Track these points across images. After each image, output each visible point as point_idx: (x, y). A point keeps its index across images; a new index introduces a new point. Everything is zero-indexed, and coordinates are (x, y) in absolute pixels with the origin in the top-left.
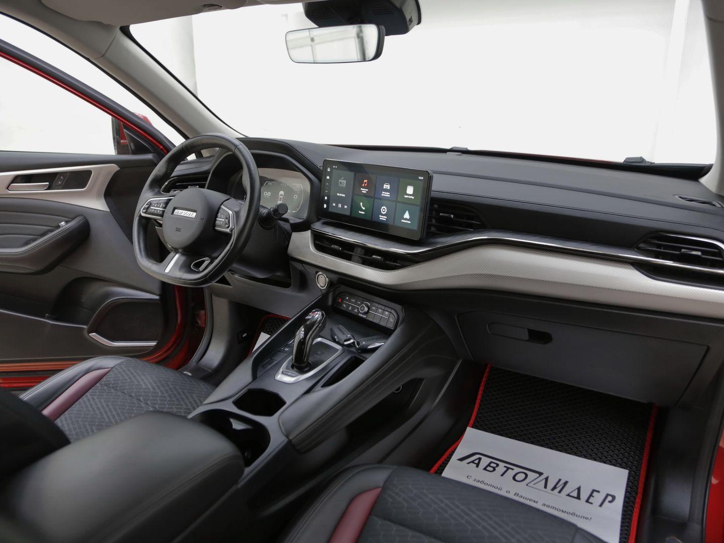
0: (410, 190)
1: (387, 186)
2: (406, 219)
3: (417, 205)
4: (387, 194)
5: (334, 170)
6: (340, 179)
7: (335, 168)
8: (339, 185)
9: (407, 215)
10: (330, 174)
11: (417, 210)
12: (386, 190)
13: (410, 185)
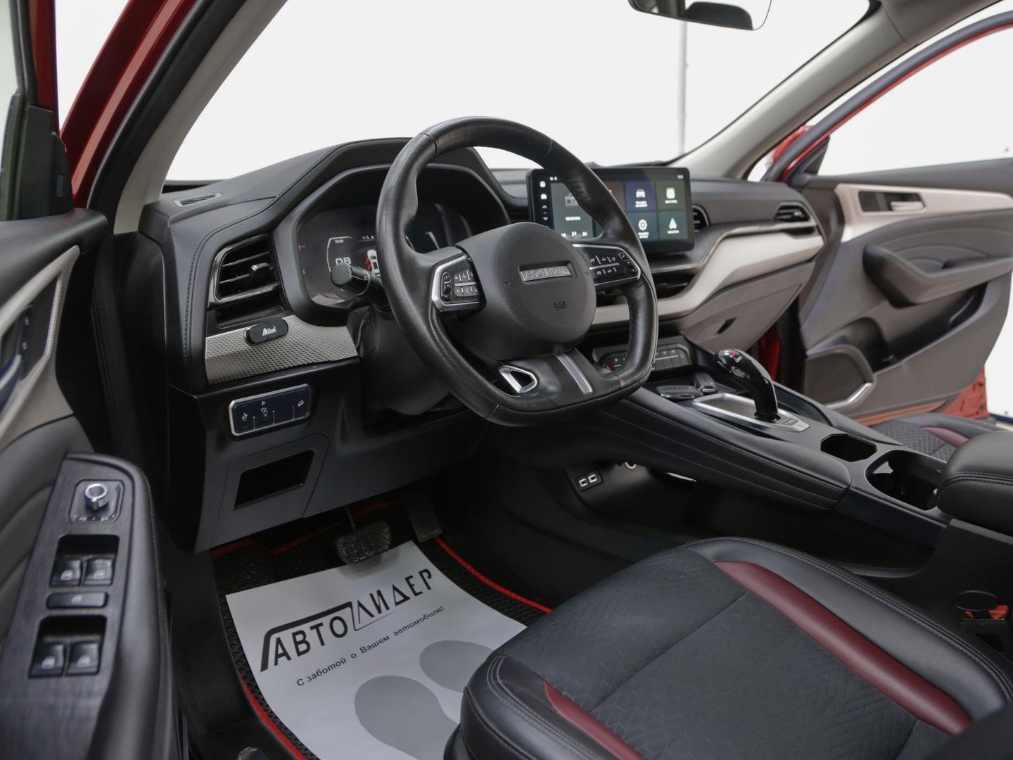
0: (671, 193)
1: (640, 194)
2: (673, 229)
3: (683, 210)
4: (643, 204)
5: (552, 185)
6: (567, 195)
7: (554, 181)
8: (567, 204)
9: (673, 224)
10: (547, 190)
11: (683, 214)
12: (641, 199)
13: (670, 186)
